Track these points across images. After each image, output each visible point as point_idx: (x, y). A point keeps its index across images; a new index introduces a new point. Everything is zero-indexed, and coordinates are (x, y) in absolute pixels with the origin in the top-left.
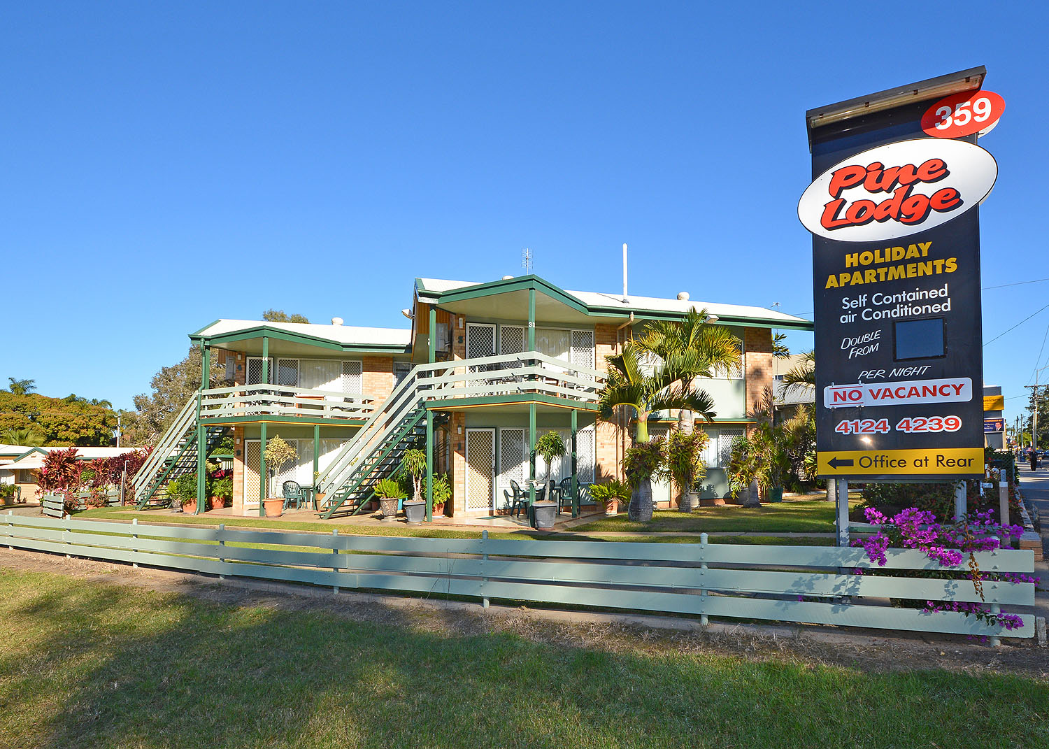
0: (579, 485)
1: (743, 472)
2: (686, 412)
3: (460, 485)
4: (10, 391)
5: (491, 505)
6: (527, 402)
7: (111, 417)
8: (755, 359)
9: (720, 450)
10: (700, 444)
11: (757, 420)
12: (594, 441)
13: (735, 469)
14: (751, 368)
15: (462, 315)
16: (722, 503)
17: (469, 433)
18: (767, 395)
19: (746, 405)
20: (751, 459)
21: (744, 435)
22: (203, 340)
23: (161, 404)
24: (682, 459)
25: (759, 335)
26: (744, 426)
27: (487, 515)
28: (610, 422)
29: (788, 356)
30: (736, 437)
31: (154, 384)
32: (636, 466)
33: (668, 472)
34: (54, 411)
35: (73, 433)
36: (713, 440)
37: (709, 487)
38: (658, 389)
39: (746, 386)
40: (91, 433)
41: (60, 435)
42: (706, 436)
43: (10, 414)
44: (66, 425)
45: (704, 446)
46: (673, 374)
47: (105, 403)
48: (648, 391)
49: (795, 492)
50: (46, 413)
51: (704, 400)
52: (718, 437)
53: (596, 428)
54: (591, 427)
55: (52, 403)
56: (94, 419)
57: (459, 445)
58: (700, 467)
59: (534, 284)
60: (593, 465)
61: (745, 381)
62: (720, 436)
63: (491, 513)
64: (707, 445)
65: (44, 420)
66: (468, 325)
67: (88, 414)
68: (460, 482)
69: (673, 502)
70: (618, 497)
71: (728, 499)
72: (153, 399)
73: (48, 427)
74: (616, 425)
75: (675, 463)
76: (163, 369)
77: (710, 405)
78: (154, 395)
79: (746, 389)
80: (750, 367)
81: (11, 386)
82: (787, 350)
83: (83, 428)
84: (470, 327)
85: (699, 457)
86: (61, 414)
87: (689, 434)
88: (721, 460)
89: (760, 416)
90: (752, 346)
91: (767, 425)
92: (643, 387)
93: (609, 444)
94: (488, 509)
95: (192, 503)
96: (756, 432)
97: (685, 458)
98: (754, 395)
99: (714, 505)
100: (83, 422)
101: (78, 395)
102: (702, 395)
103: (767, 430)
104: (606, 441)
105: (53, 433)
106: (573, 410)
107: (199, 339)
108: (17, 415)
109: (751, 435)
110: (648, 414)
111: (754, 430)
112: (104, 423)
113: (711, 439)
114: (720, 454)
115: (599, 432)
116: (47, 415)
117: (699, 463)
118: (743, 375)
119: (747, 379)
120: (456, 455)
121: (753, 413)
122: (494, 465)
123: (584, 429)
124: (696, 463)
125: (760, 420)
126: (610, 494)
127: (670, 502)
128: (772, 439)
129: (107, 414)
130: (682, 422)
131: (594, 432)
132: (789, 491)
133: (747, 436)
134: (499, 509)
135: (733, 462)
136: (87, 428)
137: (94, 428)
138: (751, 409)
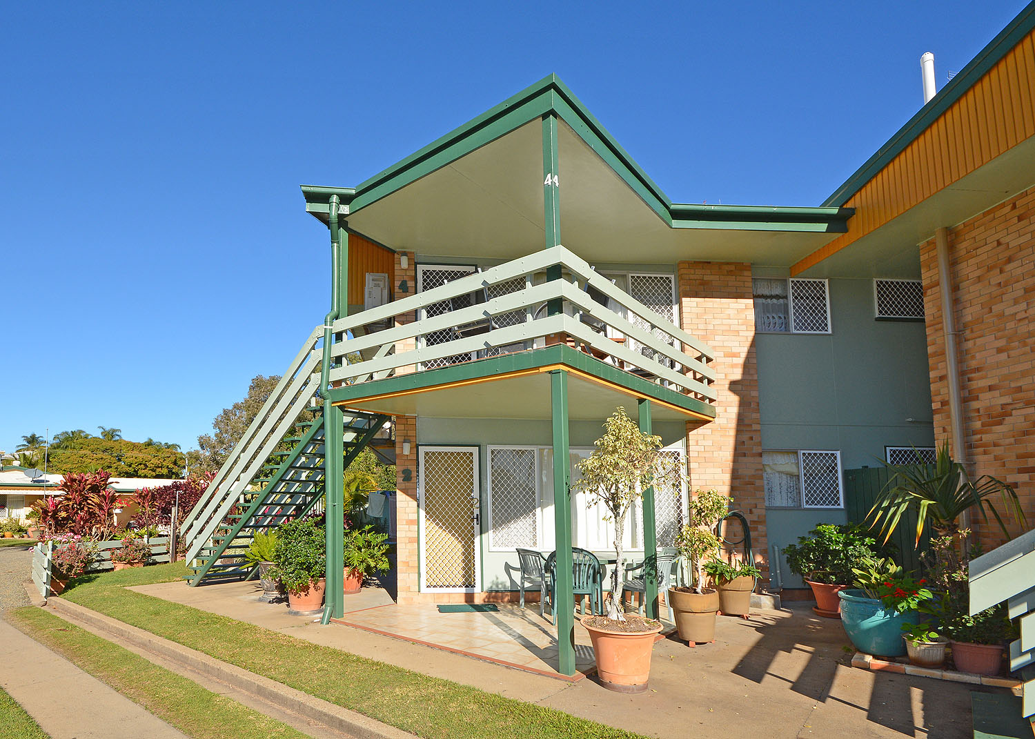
4: (101, 437)
7: (181, 459)
23: (223, 443)
31: (216, 425)
34: (135, 453)
35: (150, 471)
40: (165, 471)
41: (140, 473)
43: (100, 455)
44: (145, 465)
47: (175, 446)
50: (129, 454)
55: (134, 446)
56: (167, 460)
65: (128, 461)
67: (163, 455)
72: (215, 438)
73: (130, 466)
76: (224, 411)
78: (216, 435)
81: (102, 433)
83: (159, 467)
86: (141, 456)
95: (312, 590)
100: (159, 462)
101: (155, 440)
105: (135, 471)
108: (106, 456)
112: (175, 463)
116: (130, 456)
129: (178, 455)
136: (161, 467)
137: (168, 467)
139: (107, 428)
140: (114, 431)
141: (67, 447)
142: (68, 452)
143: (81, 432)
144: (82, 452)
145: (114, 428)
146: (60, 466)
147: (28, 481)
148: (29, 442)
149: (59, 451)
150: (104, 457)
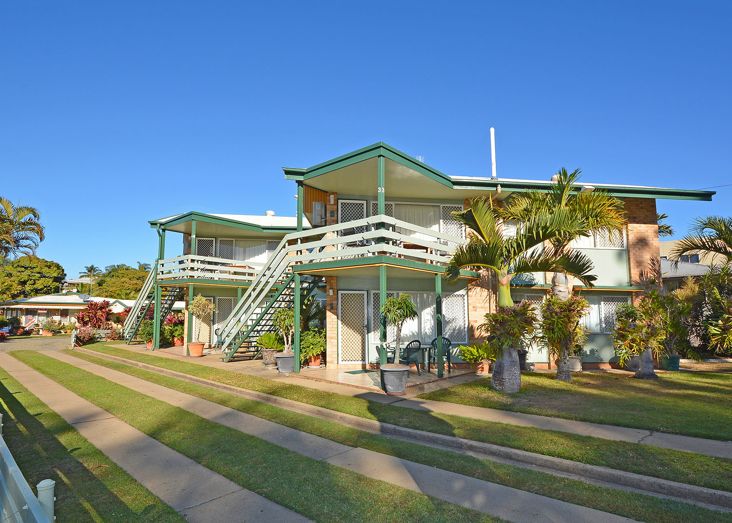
0: (450, 344)
1: (633, 341)
2: (561, 276)
3: (332, 341)
4: (138, 269)
5: (363, 359)
6: (376, 265)
8: (637, 229)
9: (603, 316)
10: (578, 311)
11: (644, 288)
12: (466, 304)
13: (623, 337)
14: (634, 238)
15: (333, 193)
16: (607, 367)
17: (342, 294)
18: (654, 264)
19: (630, 274)
20: (642, 327)
21: (629, 302)
22: (158, 225)
24: (557, 324)
25: (642, 208)
26: (630, 293)
27: (360, 368)
28: (482, 287)
29: (670, 232)
30: (620, 304)
32: (498, 333)
33: (542, 337)
36: (595, 307)
37: (592, 351)
38: (521, 251)
39: (629, 256)
42: (586, 302)
43: (135, 281)
45: (584, 313)
46: (538, 233)
48: (509, 252)
49: (690, 358)
51: (580, 261)
52: (600, 304)
53: (467, 293)
54: (462, 292)
57: (331, 305)
58: (580, 333)
59: (382, 151)
60: (466, 326)
61: (628, 251)
62: (602, 303)
63: (364, 366)
64: (587, 312)
66: (340, 201)
68: (332, 338)
69: (553, 364)
70: (488, 358)
71: (614, 363)
74: (488, 290)
75: (549, 328)
77: (588, 267)
79: (629, 259)
80: (632, 237)
81: (138, 266)
82: (669, 227)
84: (342, 204)
85: (577, 324)
87: (564, 300)
88: (604, 325)
89: (647, 285)
90: (634, 218)
91: (656, 293)
92: (502, 248)
93: (482, 308)
94: (361, 363)
96: (643, 300)
97: (561, 324)
98: (639, 263)
99: (598, 368)
102: (577, 256)
103: (656, 298)
104: (478, 305)
106: (436, 274)
107: (156, 224)
109: (637, 303)
110: (511, 277)
111: (640, 297)
113: (592, 306)
114: (603, 320)
115: (471, 296)
117: (578, 330)
118: (625, 245)
119: (630, 249)
120: (328, 314)
121: (639, 281)
122: (366, 323)
123: (456, 293)
124: (574, 330)
125: (647, 288)
126: (480, 357)
127: (549, 364)
128: (664, 307)
130: (556, 288)
131: (466, 297)
132: (684, 358)
133: (632, 303)
134: (371, 363)
135: (619, 329)
138: (636, 277)
139: (142, 263)
140: (146, 265)
141: (113, 276)
142: (114, 280)
143: (124, 265)
144: (123, 279)
145: (146, 263)
146: (108, 288)
147: (81, 301)
148: (89, 271)
149: (108, 279)
150: (138, 283)
